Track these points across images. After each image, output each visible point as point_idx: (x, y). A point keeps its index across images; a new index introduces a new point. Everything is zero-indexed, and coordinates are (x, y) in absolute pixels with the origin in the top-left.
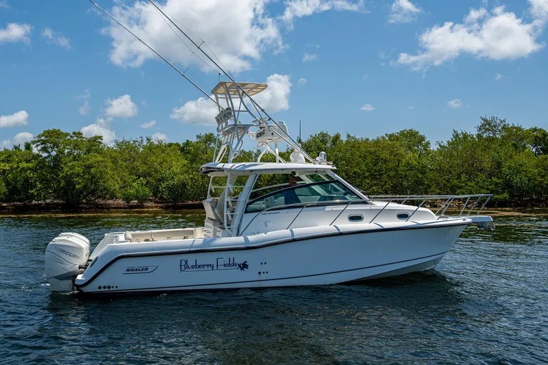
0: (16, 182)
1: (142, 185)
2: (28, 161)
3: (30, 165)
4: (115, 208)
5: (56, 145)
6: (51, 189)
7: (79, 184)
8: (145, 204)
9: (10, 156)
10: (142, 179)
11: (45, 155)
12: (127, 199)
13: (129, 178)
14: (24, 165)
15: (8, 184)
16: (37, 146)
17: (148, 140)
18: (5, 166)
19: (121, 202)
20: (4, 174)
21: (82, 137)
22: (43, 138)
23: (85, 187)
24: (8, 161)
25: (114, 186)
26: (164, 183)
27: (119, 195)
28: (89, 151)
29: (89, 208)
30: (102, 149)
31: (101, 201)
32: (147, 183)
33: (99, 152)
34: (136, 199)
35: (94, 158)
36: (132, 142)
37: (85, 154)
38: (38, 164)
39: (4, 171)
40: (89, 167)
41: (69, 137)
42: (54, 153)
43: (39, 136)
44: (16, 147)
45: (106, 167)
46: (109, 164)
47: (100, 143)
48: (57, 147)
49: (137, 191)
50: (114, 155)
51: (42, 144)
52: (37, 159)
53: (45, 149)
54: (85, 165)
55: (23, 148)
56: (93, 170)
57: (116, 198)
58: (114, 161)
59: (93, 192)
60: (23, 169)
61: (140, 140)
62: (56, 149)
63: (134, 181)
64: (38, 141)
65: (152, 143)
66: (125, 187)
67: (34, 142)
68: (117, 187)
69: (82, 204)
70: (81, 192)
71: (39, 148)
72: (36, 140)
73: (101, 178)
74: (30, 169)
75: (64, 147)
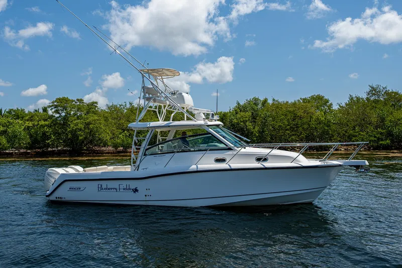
0: (37, 135)
1: (126, 136)
2: (45, 120)
3: (47, 123)
4: (107, 153)
5: (65, 108)
6: (62, 140)
7: (81, 136)
8: (128, 150)
9: (32, 117)
10: (126, 132)
11: (57, 115)
12: (116, 146)
13: (117, 132)
14: (43, 123)
15: (31, 136)
16: (52, 109)
17: (131, 104)
18: (29, 123)
19: (111, 148)
20: (28, 129)
21: (83, 103)
22: (55, 103)
23: (85, 138)
24: (31, 120)
25: (106, 137)
26: (141, 135)
27: (109, 144)
28: (88, 113)
29: (88, 154)
30: (97, 111)
31: (97, 148)
32: (129, 135)
33: (95, 113)
34: (122, 147)
35: (92, 118)
36: (119, 106)
37: (86, 114)
38: (52, 122)
39: (28, 127)
40: (89, 124)
41: (74, 103)
42: (63, 114)
43: (53, 102)
44: (36, 111)
45: (100, 124)
46: (103, 121)
47: (96, 106)
48: (66, 110)
49: (123, 141)
50: (106, 115)
51: (55, 108)
52: (51, 118)
53: (57, 112)
54: (85, 123)
55: (41, 111)
56: (91, 126)
57: (108, 146)
58: (106, 119)
59: (91, 142)
60: (42, 125)
61: (124, 104)
62: (65, 111)
63: (120, 134)
64: (52, 106)
65: (133, 107)
66: (114, 138)
67: (49, 106)
68: (108, 138)
69: (83, 150)
70: (83, 142)
71: (53, 110)
72: (51, 105)
73: (97, 131)
74: (46, 125)
75: (71, 110)
